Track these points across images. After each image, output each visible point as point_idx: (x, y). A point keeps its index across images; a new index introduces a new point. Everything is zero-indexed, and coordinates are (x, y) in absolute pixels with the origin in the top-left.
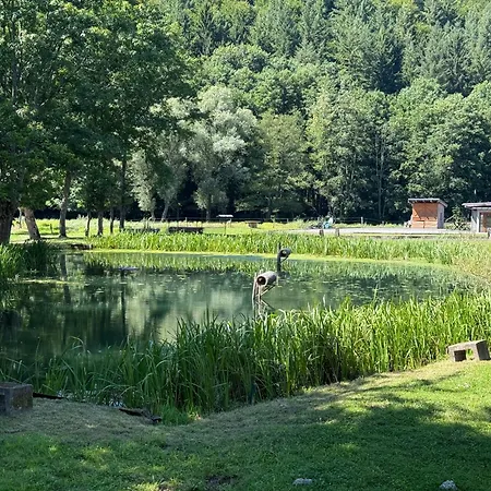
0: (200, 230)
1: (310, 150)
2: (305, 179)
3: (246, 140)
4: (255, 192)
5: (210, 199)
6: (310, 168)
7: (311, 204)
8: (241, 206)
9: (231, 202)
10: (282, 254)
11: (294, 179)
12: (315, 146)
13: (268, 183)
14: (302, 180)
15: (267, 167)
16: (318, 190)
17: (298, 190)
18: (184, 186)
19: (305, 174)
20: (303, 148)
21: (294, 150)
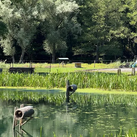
0: (31, 70)
1: (127, 10)
2: (123, 32)
3: (80, 4)
4: (87, 42)
5: (54, 47)
6: (127, 24)
7: (130, 50)
8: (77, 51)
9: (70, 49)
10: (69, 89)
11: (115, 32)
12: (131, 8)
13: (96, 35)
14: (121, 32)
15: (95, 23)
16: (133, 39)
17: (119, 39)
18: (35, 37)
19: (123, 28)
20: (122, 9)
21: (115, 11)
